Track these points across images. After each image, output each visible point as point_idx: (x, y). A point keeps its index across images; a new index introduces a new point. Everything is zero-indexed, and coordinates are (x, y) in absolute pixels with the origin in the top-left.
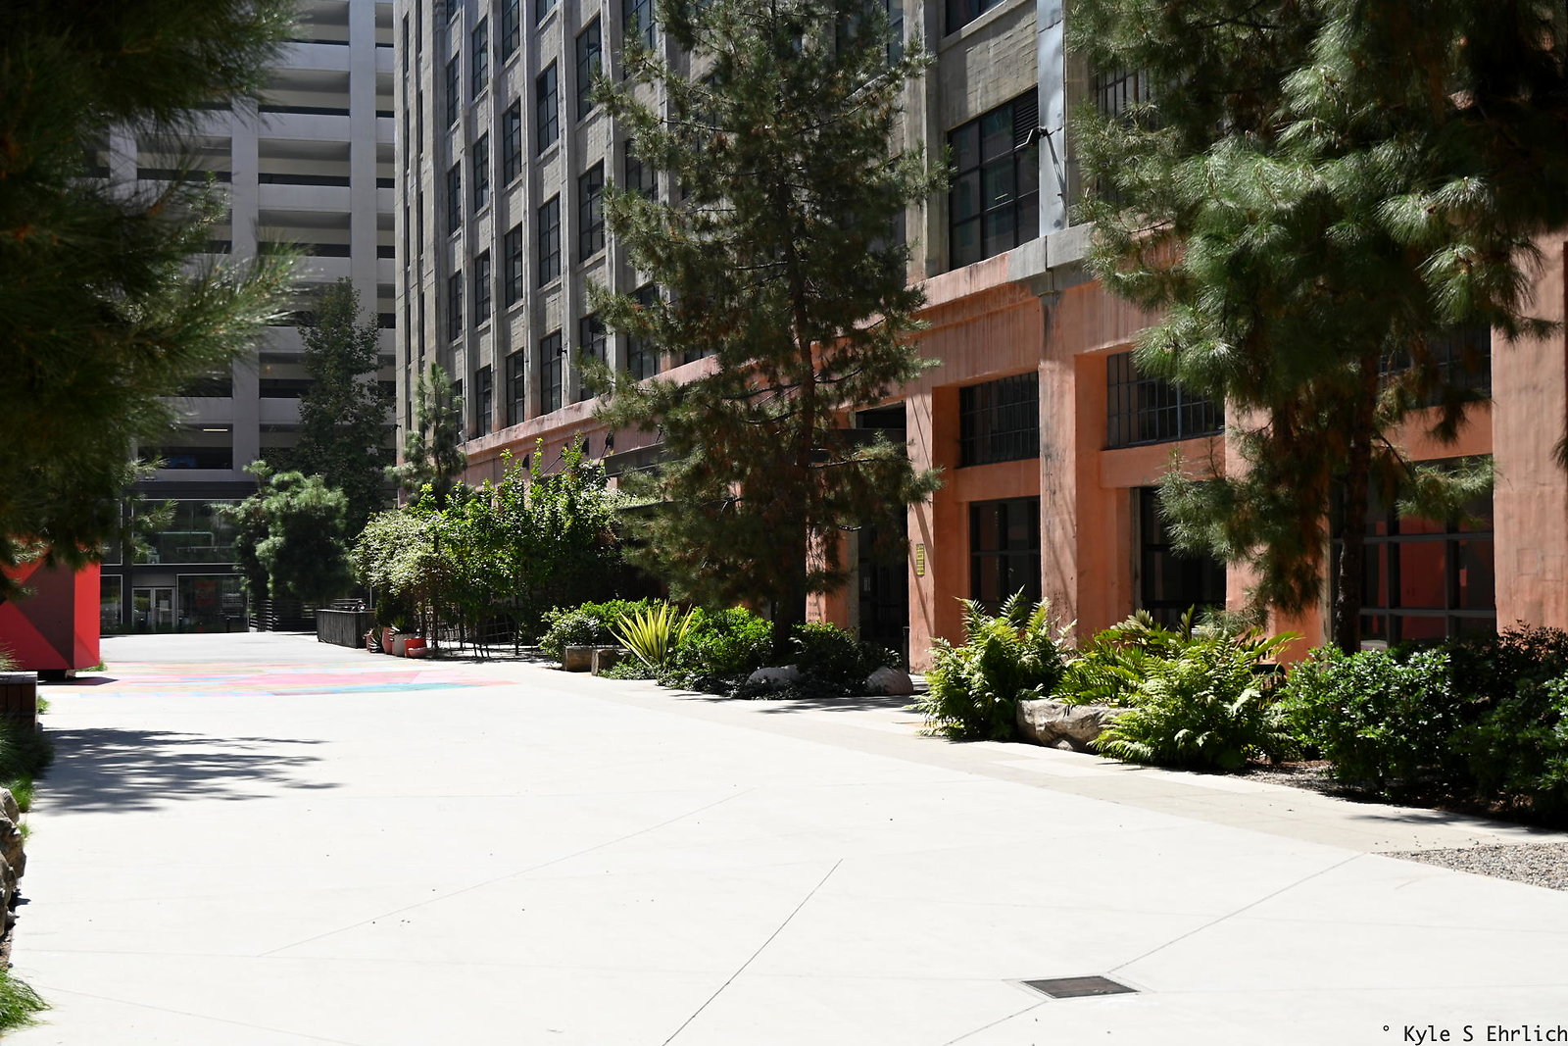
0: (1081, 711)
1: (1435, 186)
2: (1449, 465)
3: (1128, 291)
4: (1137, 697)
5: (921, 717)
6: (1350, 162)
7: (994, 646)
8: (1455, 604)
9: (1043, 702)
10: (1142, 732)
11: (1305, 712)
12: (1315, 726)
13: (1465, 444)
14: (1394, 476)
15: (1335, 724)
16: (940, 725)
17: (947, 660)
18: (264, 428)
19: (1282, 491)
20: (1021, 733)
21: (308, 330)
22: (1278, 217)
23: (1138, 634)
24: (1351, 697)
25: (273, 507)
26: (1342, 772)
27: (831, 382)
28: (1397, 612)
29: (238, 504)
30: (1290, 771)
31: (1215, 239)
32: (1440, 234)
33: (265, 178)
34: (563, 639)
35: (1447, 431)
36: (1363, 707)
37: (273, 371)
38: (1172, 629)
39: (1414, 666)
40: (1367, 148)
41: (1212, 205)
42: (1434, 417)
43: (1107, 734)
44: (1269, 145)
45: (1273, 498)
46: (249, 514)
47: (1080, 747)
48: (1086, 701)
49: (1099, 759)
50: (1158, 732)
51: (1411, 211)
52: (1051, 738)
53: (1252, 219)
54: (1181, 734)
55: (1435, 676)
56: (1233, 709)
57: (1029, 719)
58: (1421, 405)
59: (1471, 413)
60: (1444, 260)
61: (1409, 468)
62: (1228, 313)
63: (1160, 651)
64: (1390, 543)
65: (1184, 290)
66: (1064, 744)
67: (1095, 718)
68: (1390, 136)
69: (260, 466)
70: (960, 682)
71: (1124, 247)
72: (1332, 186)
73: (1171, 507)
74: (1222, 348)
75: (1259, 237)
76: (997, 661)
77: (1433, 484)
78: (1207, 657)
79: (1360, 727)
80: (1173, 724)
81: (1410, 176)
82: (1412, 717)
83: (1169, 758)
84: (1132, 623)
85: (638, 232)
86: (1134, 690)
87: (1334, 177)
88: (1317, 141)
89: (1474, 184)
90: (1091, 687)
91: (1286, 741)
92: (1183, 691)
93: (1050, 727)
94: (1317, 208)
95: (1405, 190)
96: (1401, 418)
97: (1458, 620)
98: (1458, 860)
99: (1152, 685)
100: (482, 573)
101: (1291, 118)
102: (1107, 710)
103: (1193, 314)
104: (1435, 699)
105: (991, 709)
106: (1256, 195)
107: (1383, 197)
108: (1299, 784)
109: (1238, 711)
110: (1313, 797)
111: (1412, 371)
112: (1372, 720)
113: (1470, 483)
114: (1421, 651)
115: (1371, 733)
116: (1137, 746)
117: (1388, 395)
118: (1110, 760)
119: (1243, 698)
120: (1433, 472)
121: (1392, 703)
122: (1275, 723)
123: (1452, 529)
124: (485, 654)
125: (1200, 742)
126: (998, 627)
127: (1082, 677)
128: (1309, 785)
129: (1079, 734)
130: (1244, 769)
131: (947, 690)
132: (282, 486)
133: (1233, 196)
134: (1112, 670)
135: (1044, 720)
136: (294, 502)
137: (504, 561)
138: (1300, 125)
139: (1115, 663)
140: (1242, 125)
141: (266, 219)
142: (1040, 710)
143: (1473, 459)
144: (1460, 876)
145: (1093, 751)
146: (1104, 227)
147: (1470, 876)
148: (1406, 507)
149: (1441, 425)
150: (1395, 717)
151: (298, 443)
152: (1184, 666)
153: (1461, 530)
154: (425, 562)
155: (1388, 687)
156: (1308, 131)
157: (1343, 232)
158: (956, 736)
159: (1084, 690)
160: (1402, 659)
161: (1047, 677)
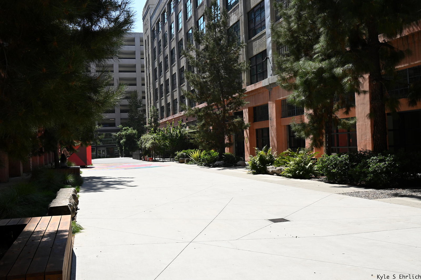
0: (278, 168)
1: (343, 66)
2: (347, 119)
3: (285, 88)
4: (289, 165)
5: (247, 170)
6: (327, 61)
7: (261, 156)
8: (349, 146)
9: (271, 166)
10: (290, 172)
11: (321, 167)
12: (323, 170)
13: (350, 115)
14: (337, 121)
15: (327, 169)
16: (251, 171)
17: (252, 159)
18: (121, 119)
19: (315, 125)
20: (267, 173)
21: (129, 100)
22: (313, 73)
23: (289, 153)
24: (330, 164)
25: (123, 134)
26: (328, 178)
27: (229, 107)
28: (338, 147)
29: (117, 133)
30: (318, 178)
31: (301, 77)
32: (345, 75)
33: (120, 71)
34: (179, 157)
35: (347, 113)
36: (332, 166)
37: (123, 108)
38: (295, 152)
39: (342, 158)
40: (330, 59)
41: (300, 71)
42: (344, 110)
43: (283, 172)
44: (311, 59)
45: (313, 126)
46: (119, 135)
47: (278, 175)
48: (279, 166)
49: (282, 177)
50: (293, 172)
51: (339, 71)
52: (272, 173)
53: (308, 73)
54: (297, 172)
55: (346, 159)
56: (307, 167)
57: (268, 170)
58: (342, 108)
59: (351, 109)
60: (346, 80)
61: (340, 120)
62: (304, 91)
63: (293, 156)
64: (336, 134)
65: (296, 87)
66: (275, 174)
67: (281, 169)
68: (334, 56)
69: (121, 126)
70: (255, 163)
71: (284, 79)
72: (323, 66)
73: (293, 129)
74: (304, 98)
75: (310, 77)
76: (262, 159)
77: (345, 123)
78: (302, 157)
79: (332, 170)
80: (296, 170)
81: (338, 63)
82: (342, 167)
83: (295, 176)
84: (287, 151)
85: (191, 79)
86: (288, 164)
87: (324, 64)
88: (320, 58)
89: (351, 65)
90: (280, 163)
91: (318, 173)
92: (298, 164)
93: (272, 171)
94: (321, 71)
95: (338, 67)
96: (338, 110)
97: (350, 149)
98: (351, 194)
99: (291, 163)
100: (163, 145)
101: (315, 54)
102: (283, 168)
103: (298, 92)
104: (346, 164)
105: (261, 168)
106: (309, 68)
107: (333, 68)
108: (320, 181)
109: (308, 167)
110: (323, 183)
111: (340, 101)
112: (334, 168)
113: (352, 122)
114: (343, 155)
115: (334, 171)
116: (289, 174)
117: (335, 106)
118: (284, 177)
119: (309, 165)
120: (344, 120)
121: (338, 165)
122: (315, 169)
123: (349, 131)
124: (164, 160)
125: (301, 173)
126: (262, 152)
127: (278, 162)
128: (322, 181)
129: (278, 172)
130: (310, 178)
131: (252, 165)
132: (125, 130)
133: (304, 69)
134: (284, 160)
135: (271, 170)
136: (127, 133)
137: (167, 143)
138: (317, 55)
139: (284, 159)
140: (306, 55)
141: (121, 79)
142: (270, 168)
143: (352, 117)
144: (352, 198)
145: (280, 176)
146: (280, 76)
147: (353, 197)
148: (339, 127)
149: (346, 111)
150: (338, 167)
151: (128, 121)
152: (298, 159)
153: (350, 131)
154: (152, 143)
155: (337, 162)
156: (319, 55)
157: (325, 75)
158: (254, 173)
159: (279, 164)
160: (339, 156)
161: (271, 162)
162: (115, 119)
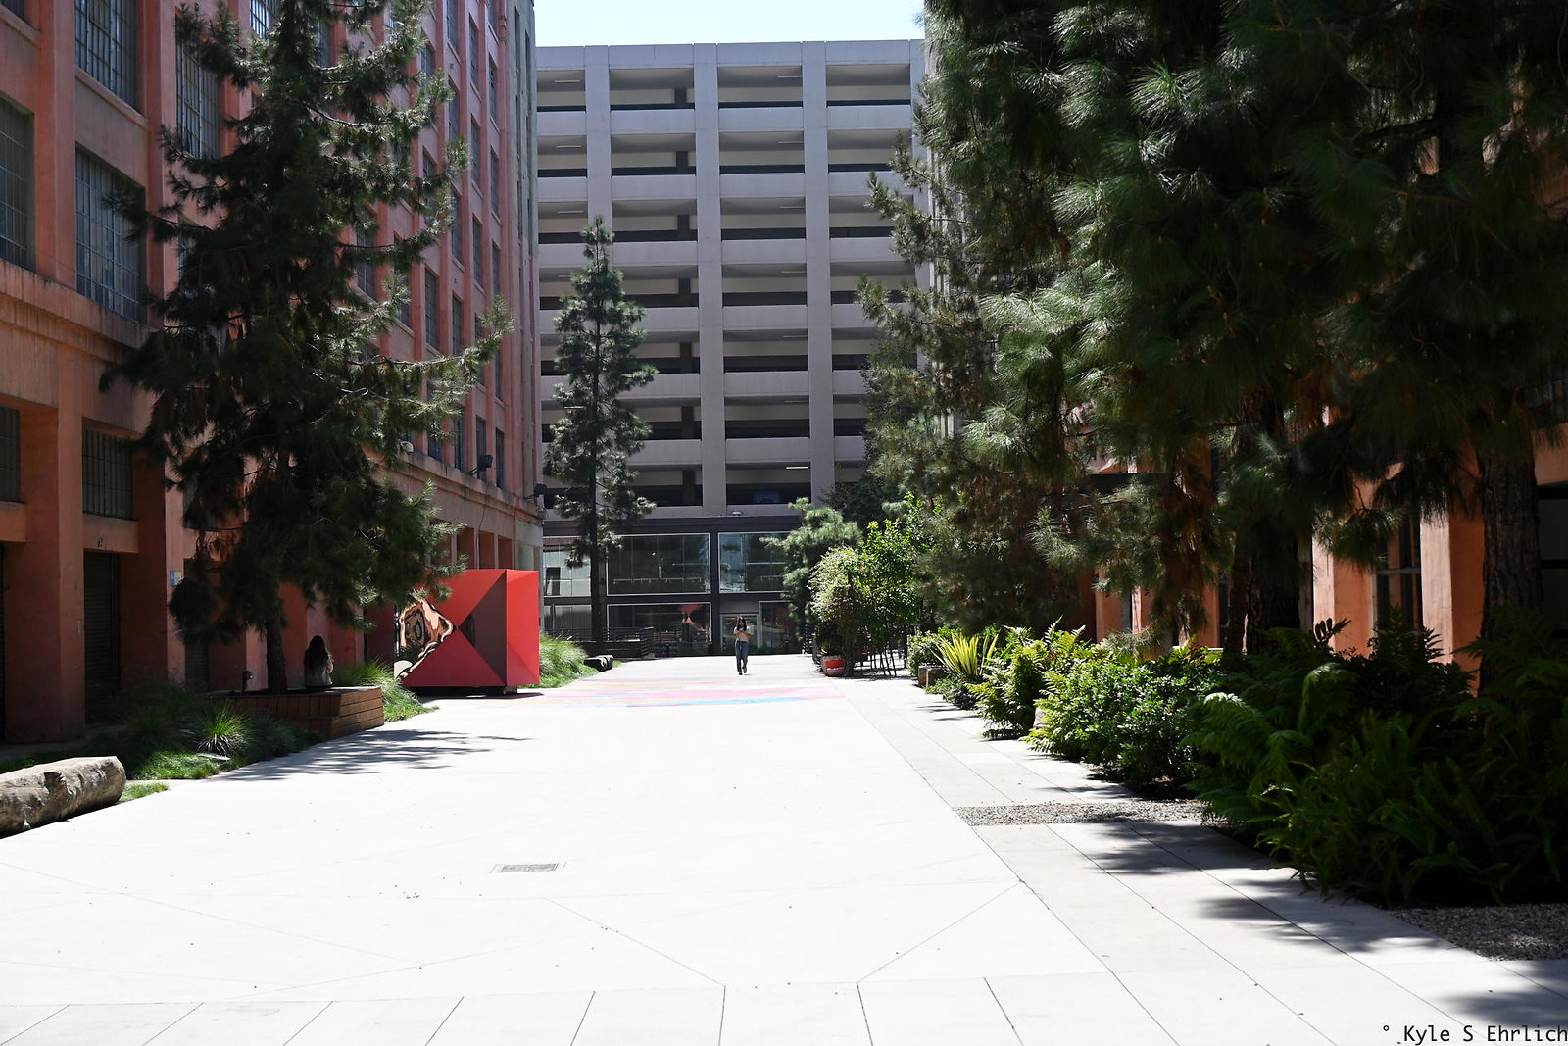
18: (837, 465)
22: (1049, 341)
29: (784, 537)
33: (836, 233)
34: (918, 659)
37: (845, 411)
57: (1032, 723)
69: (804, 503)
70: (999, 693)
75: (1036, 356)
76: (1023, 672)
132: (816, 523)
141: (838, 270)
154: (838, 592)
162: (809, 464)
